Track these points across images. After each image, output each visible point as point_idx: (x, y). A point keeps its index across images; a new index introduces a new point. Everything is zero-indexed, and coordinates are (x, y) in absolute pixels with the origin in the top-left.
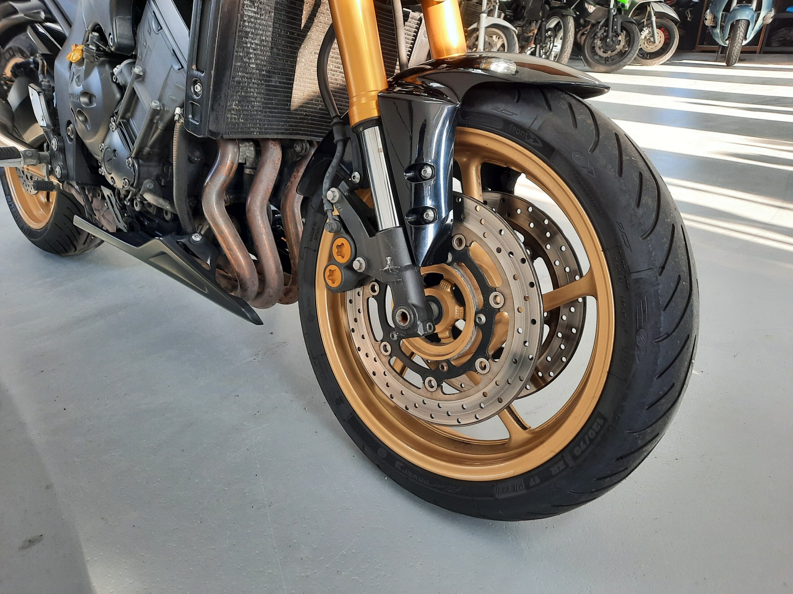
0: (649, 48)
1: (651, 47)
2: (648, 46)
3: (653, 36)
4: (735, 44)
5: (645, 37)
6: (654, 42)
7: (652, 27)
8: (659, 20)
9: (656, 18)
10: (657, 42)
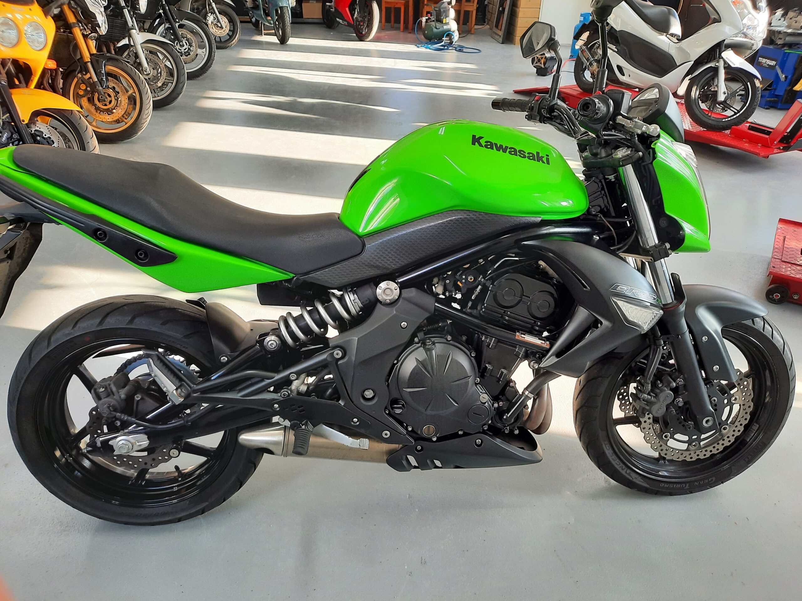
0: (219, 33)
1: (220, 31)
2: (217, 31)
3: (218, 21)
4: (286, 27)
5: (212, 23)
6: (221, 27)
7: (215, 13)
8: (218, 6)
9: (215, 4)
10: (224, 27)
